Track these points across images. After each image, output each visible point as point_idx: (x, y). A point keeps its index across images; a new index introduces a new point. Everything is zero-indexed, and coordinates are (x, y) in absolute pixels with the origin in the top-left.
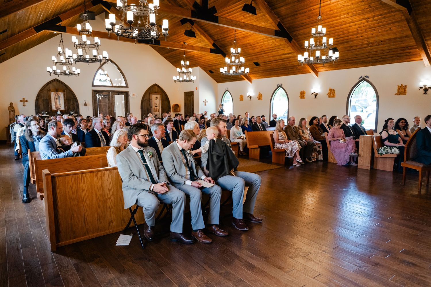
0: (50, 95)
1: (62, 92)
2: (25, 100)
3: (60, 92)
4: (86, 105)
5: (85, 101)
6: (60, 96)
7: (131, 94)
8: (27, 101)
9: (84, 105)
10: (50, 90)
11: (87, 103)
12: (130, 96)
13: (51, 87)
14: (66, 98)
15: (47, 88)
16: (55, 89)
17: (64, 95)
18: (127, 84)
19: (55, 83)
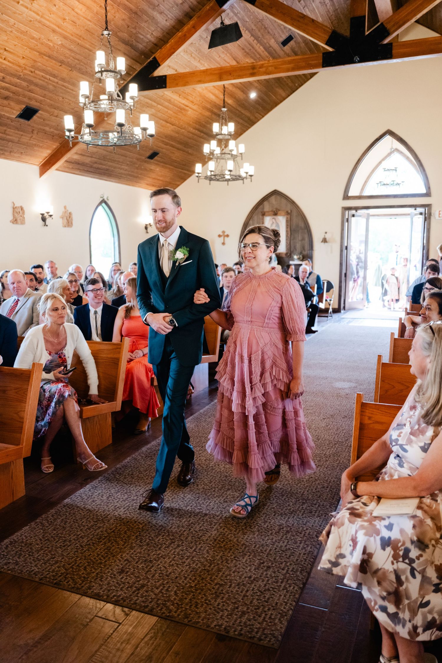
1: (284, 216)
2: (226, 234)
3: (281, 215)
4: (325, 241)
5: (326, 233)
6: (280, 224)
7: (435, 211)
8: (228, 236)
9: (322, 242)
10: (264, 214)
11: (328, 237)
12: (432, 218)
13: (267, 207)
14: (289, 227)
15: (259, 209)
16: (272, 211)
17: (287, 221)
18: (428, 188)
19: (273, 199)
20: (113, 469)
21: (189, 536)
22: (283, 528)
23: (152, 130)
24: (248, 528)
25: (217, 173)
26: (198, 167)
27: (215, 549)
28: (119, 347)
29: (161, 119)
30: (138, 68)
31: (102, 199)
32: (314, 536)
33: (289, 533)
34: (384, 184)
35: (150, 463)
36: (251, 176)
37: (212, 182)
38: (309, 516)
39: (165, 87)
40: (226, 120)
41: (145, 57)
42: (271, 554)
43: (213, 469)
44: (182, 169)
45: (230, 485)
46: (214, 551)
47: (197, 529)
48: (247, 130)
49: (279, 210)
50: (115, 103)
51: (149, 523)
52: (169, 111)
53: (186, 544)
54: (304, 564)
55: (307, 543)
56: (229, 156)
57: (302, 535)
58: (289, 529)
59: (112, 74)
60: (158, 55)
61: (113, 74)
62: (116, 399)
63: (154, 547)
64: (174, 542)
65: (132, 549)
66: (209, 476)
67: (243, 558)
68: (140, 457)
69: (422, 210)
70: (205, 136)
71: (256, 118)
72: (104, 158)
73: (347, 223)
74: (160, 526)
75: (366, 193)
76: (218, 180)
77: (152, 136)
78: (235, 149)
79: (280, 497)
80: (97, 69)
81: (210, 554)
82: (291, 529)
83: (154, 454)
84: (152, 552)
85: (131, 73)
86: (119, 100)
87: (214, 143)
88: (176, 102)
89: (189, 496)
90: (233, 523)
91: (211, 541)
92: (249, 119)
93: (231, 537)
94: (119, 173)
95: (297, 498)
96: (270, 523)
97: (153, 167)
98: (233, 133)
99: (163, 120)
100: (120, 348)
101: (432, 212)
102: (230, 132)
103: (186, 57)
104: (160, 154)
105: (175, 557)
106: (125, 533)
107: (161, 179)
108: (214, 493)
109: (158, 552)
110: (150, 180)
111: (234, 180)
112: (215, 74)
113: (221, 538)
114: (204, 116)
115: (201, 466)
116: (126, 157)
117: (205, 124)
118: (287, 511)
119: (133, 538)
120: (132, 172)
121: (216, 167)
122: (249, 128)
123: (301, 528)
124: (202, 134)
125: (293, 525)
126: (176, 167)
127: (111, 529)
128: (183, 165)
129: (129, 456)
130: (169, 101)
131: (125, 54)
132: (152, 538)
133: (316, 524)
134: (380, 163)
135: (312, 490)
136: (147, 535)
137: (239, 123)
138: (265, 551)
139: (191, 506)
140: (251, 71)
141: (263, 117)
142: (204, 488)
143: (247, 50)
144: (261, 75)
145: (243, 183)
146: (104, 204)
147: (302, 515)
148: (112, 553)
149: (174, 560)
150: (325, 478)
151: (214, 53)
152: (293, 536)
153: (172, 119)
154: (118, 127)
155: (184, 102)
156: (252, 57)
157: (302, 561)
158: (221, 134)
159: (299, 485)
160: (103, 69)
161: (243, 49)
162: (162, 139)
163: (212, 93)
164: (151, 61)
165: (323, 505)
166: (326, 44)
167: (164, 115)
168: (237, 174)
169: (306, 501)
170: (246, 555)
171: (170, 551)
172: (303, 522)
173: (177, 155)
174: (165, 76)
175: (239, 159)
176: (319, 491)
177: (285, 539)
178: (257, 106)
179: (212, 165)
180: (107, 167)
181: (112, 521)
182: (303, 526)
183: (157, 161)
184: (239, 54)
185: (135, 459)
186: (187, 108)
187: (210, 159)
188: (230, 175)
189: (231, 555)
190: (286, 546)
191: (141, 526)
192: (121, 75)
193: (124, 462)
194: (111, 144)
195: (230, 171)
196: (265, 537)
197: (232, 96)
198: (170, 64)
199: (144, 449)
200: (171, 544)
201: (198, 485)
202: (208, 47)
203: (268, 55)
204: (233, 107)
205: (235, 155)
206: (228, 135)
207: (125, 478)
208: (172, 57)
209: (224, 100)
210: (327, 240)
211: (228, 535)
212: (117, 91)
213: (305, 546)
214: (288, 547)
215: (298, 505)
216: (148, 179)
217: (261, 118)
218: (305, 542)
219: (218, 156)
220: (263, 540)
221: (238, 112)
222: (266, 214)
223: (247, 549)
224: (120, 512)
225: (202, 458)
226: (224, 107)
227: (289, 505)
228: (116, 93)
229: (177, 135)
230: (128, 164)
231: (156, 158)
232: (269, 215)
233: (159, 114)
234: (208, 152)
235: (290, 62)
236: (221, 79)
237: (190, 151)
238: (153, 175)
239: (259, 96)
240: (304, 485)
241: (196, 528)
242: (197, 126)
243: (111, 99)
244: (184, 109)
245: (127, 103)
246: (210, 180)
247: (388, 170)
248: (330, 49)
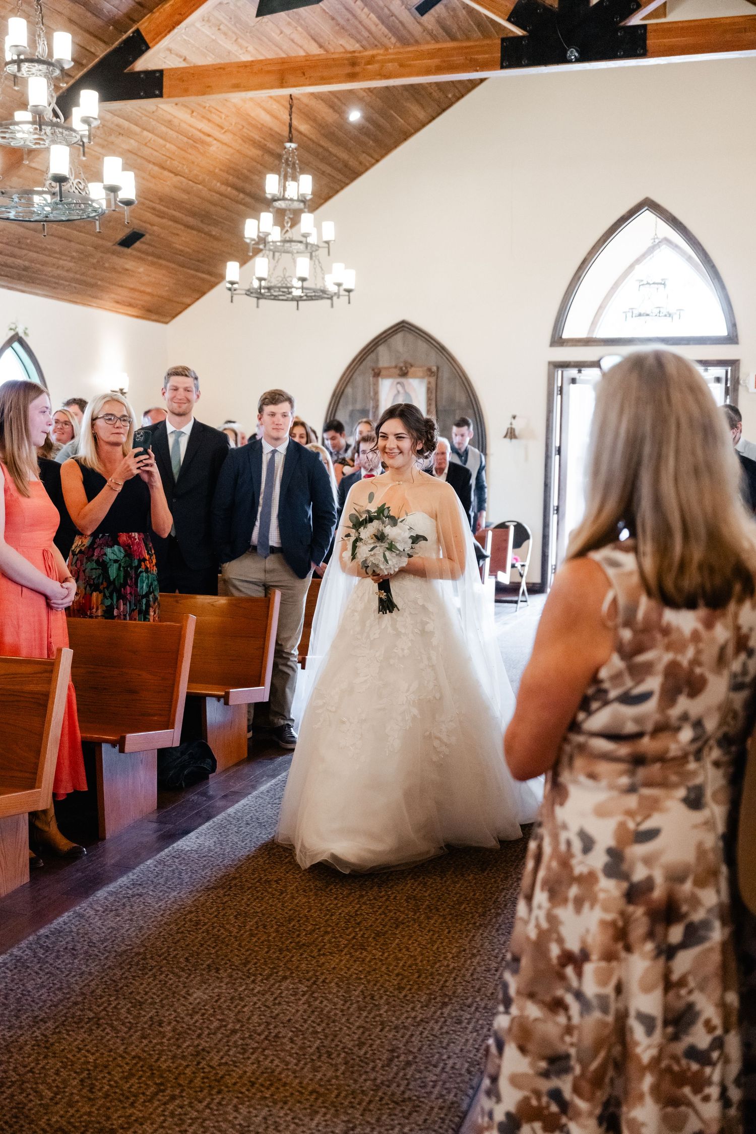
0: (376, 393)
1: (423, 377)
3: (415, 377)
4: (511, 434)
5: (514, 417)
7: (747, 373)
9: (505, 437)
10: (377, 374)
11: (518, 426)
12: (741, 389)
13: (384, 357)
14: (433, 403)
15: (368, 362)
16: (396, 367)
17: (429, 390)
18: (733, 326)
19: (398, 340)
20: (31, 938)
21: (196, 1077)
22: (398, 1057)
23: (128, 191)
24: (324, 1058)
25: (274, 282)
26: (232, 269)
27: (253, 1102)
28: (49, 668)
29: (149, 162)
30: (102, 51)
31: (12, 333)
32: (463, 1071)
33: (411, 1065)
34: (640, 315)
35: (113, 925)
36: (349, 291)
37: (262, 301)
38: (455, 1031)
39: (161, 95)
40: (294, 168)
41: (115, 28)
42: (370, 1111)
43: (252, 935)
44: (197, 270)
45: (289, 969)
46: (249, 1107)
47: (214, 1063)
48: (342, 188)
49: (412, 366)
50: (48, 130)
51: (110, 1051)
52: (168, 145)
53: (188, 1094)
54: (440, 1127)
55: (448, 1085)
56: (301, 247)
57: (438, 1070)
58: (410, 1058)
59: (43, 67)
60: (145, 25)
61: (45, 66)
62: (41, 782)
63: (120, 1101)
64: (163, 1091)
65: (72, 1107)
66: (243, 950)
67: (312, 1120)
68: (92, 912)
69: (720, 372)
70: (248, 200)
71: (361, 163)
72: (20, 242)
73: (559, 396)
74: (134, 1058)
75: (600, 334)
76: (276, 298)
77: (128, 203)
78: (313, 231)
79: (396, 993)
80: (9, 56)
81: (240, 1113)
82: (415, 1057)
83: (124, 905)
84: (117, 1111)
85: (84, 62)
86: (57, 125)
87: (267, 218)
88: (184, 125)
89: (199, 993)
90: (292, 1048)
91: (245, 1085)
92: (346, 165)
93: (288, 1076)
94: (53, 276)
95: (431, 994)
96: (371, 1045)
97: (130, 265)
98: (309, 197)
99: (154, 164)
100: (52, 671)
101: (742, 376)
102: (303, 195)
103: (206, 30)
104: (147, 236)
105: (164, 1121)
106: (57, 1073)
107: (149, 290)
108: (252, 986)
109: (129, 1112)
110: (123, 294)
111: (310, 298)
112: (269, 72)
113: (265, 1080)
114: (246, 156)
115: (226, 930)
116: (70, 241)
117: (248, 174)
118: (409, 1020)
119: (75, 1083)
120: (83, 274)
121: (272, 269)
122: (347, 184)
123: (437, 1056)
124: (242, 196)
125: (420, 1049)
126: (183, 266)
127: (25, 1067)
128: (198, 261)
129: (67, 910)
130: (169, 124)
131: (72, 24)
132: (116, 1082)
133: (469, 1047)
134: (632, 267)
135: (464, 976)
136: (104, 1077)
137: (323, 173)
138: (359, 1104)
139: (203, 1015)
140: (348, 70)
141: (378, 161)
142: (231, 976)
143: (342, 22)
144: (370, 80)
145: (332, 306)
146: (16, 345)
147: (441, 1028)
148: (27, 1117)
149: (163, 1127)
150: (493, 950)
151: (270, 24)
152: (420, 1072)
153: (176, 163)
154: (54, 184)
155: (204, 126)
156: (351, 36)
157: (434, 1122)
158: (284, 199)
159: (437, 966)
160: (22, 57)
161: (333, 19)
162: (154, 205)
163: (265, 109)
164: (129, 38)
165: (485, 1008)
166: (509, 20)
167: (155, 153)
168: (318, 287)
169: (450, 999)
170: (317, 1112)
171: (156, 1108)
172: (441, 1042)
173: (184, 240)
174: (161, 72)
175: (322, 253)
176: (478, 979)
177: (402, 1079)
178: (364, 138)
179: (261, 266)
180: (27, 263)
181: (27, 1048)
182: (441, 1050)
183: (140, 251)
184: (325, 29)
185: (81, 916)
186: (208, 139)
187: (257, 252)
188: (303, 288)
189: (286, 1115)
190: (403, 1092)
191: (91, 1059)
192: (62, 70)
193: (55, 922)
194: (37, 218)
195: (303, 280)
196: (361, 1075)
197: (309, 116)
198: (172, 46)
199: (101, 894)
200: (156, 1094)
201: (217, 970)
202: (254, 11)
203: (386, 31)
204: (310, 139)
205: (312, 245)
206: (298, 200)
207: (58, 957)
208: (176, 30)
209: (290, 126)
210: (517, 433)
211: (280, 1073)
212: (53, 105)
213: (444, 1092)
214: (406, 1096)
215: (433, 1009)
216: (120, 290)
217: (373, 165)
218: (444, 1083)
219: (276, 247)
220: (356, 1081)
221: (320, 150)
222: (383, 373)
223: (320, 1101)
224: (46, 1029)
225: (229, 912)
226: (291, 141)
227: (413, 1009)
228: (50, 109)
229: (185, 197)
230: (73, 257)
231: (137, 244)
232: (389, 376)
233: (146, 151)
234: (255, 236)
235: (432, 55)
236: (282, 83)
237: (215, 231)
238: (131, 282)
239: (368, 118)
240: (448, 966)
241: (211, 1059)
242: (231, 178)
243: (39, 121)
244: (203, 142)
245: (74, 131)
246: (258, 298)
247: (648, 283)
248: (518, 32)
